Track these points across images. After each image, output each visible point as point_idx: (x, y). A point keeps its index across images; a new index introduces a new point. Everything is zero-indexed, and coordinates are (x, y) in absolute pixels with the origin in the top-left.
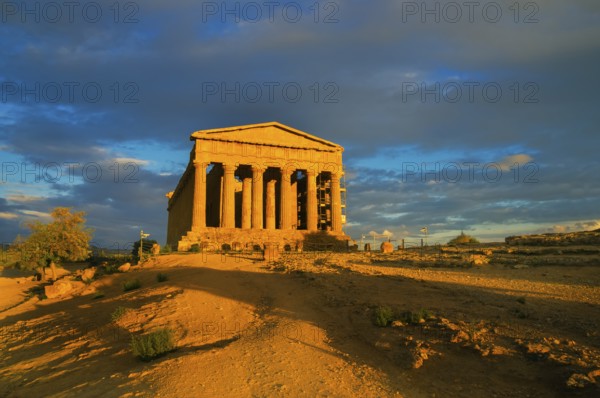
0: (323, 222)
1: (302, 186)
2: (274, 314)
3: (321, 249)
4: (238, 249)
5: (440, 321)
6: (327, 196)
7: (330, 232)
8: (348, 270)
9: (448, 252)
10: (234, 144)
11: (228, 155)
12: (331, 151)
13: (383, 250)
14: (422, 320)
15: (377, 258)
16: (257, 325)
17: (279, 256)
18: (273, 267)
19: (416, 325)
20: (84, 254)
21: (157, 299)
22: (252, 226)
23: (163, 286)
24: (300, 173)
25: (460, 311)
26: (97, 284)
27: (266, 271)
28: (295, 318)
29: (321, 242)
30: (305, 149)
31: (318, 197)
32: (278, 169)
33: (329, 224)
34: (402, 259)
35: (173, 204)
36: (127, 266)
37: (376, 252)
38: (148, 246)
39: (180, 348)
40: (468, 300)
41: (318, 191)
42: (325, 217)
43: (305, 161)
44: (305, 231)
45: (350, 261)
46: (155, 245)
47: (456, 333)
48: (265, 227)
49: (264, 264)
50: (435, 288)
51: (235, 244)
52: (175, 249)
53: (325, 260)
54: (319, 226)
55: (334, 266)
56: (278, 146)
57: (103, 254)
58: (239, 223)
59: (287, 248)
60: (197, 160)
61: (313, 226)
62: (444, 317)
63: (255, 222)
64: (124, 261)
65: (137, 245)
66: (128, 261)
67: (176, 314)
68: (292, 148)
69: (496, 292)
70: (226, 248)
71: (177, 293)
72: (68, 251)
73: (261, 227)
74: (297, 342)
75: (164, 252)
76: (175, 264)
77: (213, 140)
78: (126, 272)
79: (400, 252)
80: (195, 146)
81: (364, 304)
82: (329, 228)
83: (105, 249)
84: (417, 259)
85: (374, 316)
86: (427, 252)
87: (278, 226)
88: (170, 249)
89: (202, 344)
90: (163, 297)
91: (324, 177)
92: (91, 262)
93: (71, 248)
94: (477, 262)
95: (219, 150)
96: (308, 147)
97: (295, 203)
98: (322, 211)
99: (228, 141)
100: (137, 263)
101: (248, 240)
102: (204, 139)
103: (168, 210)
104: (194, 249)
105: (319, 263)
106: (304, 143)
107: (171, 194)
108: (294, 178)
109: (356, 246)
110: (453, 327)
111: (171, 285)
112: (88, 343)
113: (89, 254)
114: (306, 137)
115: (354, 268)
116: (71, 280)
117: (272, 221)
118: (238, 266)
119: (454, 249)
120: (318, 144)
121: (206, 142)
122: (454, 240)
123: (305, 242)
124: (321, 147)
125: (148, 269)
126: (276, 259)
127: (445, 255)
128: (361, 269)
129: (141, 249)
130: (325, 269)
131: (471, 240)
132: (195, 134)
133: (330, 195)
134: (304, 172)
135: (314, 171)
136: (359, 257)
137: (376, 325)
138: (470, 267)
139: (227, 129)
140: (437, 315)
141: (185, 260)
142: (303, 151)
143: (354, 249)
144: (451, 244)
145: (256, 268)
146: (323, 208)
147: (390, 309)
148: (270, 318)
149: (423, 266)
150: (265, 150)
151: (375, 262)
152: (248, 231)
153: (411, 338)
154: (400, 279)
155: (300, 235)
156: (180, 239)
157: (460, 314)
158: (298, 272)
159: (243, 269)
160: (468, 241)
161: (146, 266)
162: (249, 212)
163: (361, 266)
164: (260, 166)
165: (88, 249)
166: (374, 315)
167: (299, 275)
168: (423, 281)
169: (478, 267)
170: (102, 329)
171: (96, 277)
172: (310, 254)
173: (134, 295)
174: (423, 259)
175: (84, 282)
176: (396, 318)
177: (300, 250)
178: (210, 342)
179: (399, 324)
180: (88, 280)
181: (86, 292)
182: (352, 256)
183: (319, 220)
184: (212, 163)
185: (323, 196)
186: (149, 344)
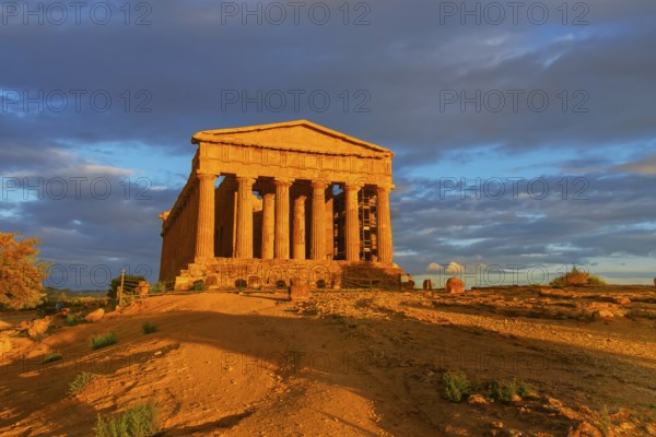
0: (367, 250)
1: (340, 204)
2: (303, 375)
3: (364, 285)
4: (256, 285)
5: (547, 402)
6: (372, 216)
7: (376, 263)
8: (402, 315)
9: (552, 296)
10: (251, 150)
11: (243, 163)
12: (377, 158)
13: (449, 290)
14: (517, 398)
15: (442, 301)
16: (279, 391)
17: (310, 294)
18: (302, 309)
19: (507, 403)
20: (35, 298)
21: (141, 358)
22: (275, 256)
23: (151, 339)
24: (336, 187)
25: (581, 389)
26: (52, 340)
27: (292, 315)
28: (331, 382)
29: (364, 276)
30: (343, 155)
31: (360, 218)
32: (309, 182)
33: (375, 252)
34: (478, 303)
35: (169, 227)
36: (100, 312)
37: (439, 291)
38: (132, 285)
39: (168, 430)
40: (593, 372)
41: (360, 210)
42: (369, 244)
43: (344, 171)
44: (343, 262)
45: (403, 303)
46: (142, 283)
47: (576, 424)
48: (292, 256)
49: (290, 305)
50: (534, 348)
51: (254, 279)
52: (170, 287)
53: (371, 301)
54: (361, 255)
55: (382, 309)
56: (309, 153)
57: (64, 297)
58: (258, 251)
59: (321, 284)
60: (202, 170)
61: (354, 255)
62: (552, 395)
63: (279, 251)
64: (94, 306)
65: (116, 284)
66: (102, 305)
67: (166, 380)
68: (326, 154)
69: (644, 364)
70: (241, 284)
71: (170, 348)
72: (9, 295)
73: (287, 257)
74: (333, 418)
75: (155, 292)
76: (170, 308)
77: (223, 143)
78: (98, 321)
79: (475, 293)
80: (198, 151)
81: (426, 365)
82: (375, 258)
83: (66, 291)
84: (501, 303)
85: (441, 385)
86: (517, 294)
87: (308, 256)
88: (163, 288)
89: (200, 423)
90: (149, 355)
91: (369, 191)
92: (45, 309)
93: (14, 290)
94: (603, 313)
95: (231, 157)
96: (347, 153)
97: (331, 226)
98: (365, 236)
99: (243, 146)
100: (114, 309)
101: (270, 274)
102: (211, 142)
103: (162, 235)
104: (197, 287)
105: (362, 304)
106: (342, 147)
107: (167, 214)
108: (328, 194)
109: (411, 283)
110: (570, 413)
111: (162, 338)
112: (30, 431)
113: (42, 299)
114: (344, 140)
115: (410, 312)
116: (11, 336)
117: (301, 249)
118: (256, 308)
119: (560, 292)
120: (360, 148)
121: (214, 147)
122: (562, 279)
123: (343, 276)
124: (365, 153)
125: (130, 316)
126: (305, 299)
127: (548, 300)
128: (421, 314)
129: (120, 289)
130: (370, 313)
131: (590, 280)
132: (198, 136)
133: (376, 216)
134: (342, 185)
135: (355, 182)
136: (416, 298)
137: (444, 398)
138: (591, 320)
139: (240, 129)
140: (541, 392)
141: (183, 303)
142: (341, 158)
143: (410, 286)
144: (555, 285)
145: (280, 311)
146: (366, 231)
147: (464, 376)
148: (296, 381)
149: (511, 314)
150: (291, 157)
151: (438, 306)
152: (269, 261)
153: (501, 425)
154: (476, 332)
155: (336, 267)
156: (179, 275)
157: (581, 394)
158: (334, 316)
159: (262, 313)
160: (585, 281)
161: (126, 313)
162: (272, 238)
163: (420, 310)
164: (286, 177)
165: (41, 291)
166: (441, 382)
167: (336, 319)
168: (512, 337)
169: (607, 321)
170: (54, 407)
171: (50, 331)
172: (351, 291)
173: (107, 354)
174: (510, 304)
175: (32, 338)
176: (474, 389)
177: (337, 287)
178: (213, 419)
179: (481, 399)
180: (39, 335)
181: (34, 354)
182: (407, 296)
183: (362, 248)
184: (222, 174)
185: (367, 217)
186: (124, 426)
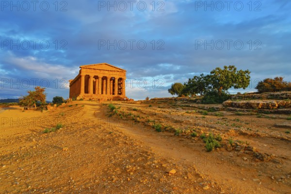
1: (114, 82)
7: (121, 96)
10: (93, 70)
11: (91, 73)
12: (122, 72)
22: (98, 94)
29: (118, 98)
31: (118, 85)
32: (106, 77)
33: (122, 93)
41: (118, 83)
42: (120, 91)
43: (114, 75)
44: (114, 96)
51: (93, 99)
52: (76, 99)
54: (118, 94)
56: (106, 70)
58: (94, 92)
60: (82, 74)
61: (116, 95)
63: (99, 92)
68: (110, 71)
70: (90, 99)
73: (101, 94)
77: (87, 68)
87: (106, 94)
91: (120, 79)
95: (88, 71)
96: (115, 70)
99: (91, 69)
101: (97, 97)
104: (81, 100)
107: (71, 81)
108: (111, 80)
114: (115, 68)
121: (85, 69)
123: (113, 98)
124: (119, 70)
132: (81, 66)
133: (122, 85)
134: (114, 78)
135: (117, 77)
139: (91, 65)
142: (114, 72)
146: (119, 88)
150: (102, 71)
155: (112, 96)
156: (77, 97)
162: (97, 90)
164: (101, 76)
183: (118, 92)
184: (86, 75)
185: (120, 85)
